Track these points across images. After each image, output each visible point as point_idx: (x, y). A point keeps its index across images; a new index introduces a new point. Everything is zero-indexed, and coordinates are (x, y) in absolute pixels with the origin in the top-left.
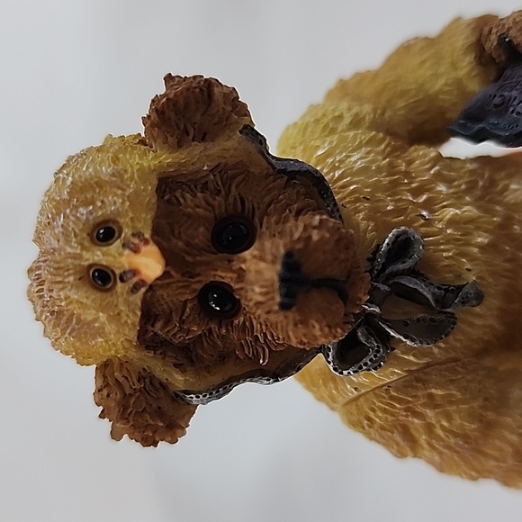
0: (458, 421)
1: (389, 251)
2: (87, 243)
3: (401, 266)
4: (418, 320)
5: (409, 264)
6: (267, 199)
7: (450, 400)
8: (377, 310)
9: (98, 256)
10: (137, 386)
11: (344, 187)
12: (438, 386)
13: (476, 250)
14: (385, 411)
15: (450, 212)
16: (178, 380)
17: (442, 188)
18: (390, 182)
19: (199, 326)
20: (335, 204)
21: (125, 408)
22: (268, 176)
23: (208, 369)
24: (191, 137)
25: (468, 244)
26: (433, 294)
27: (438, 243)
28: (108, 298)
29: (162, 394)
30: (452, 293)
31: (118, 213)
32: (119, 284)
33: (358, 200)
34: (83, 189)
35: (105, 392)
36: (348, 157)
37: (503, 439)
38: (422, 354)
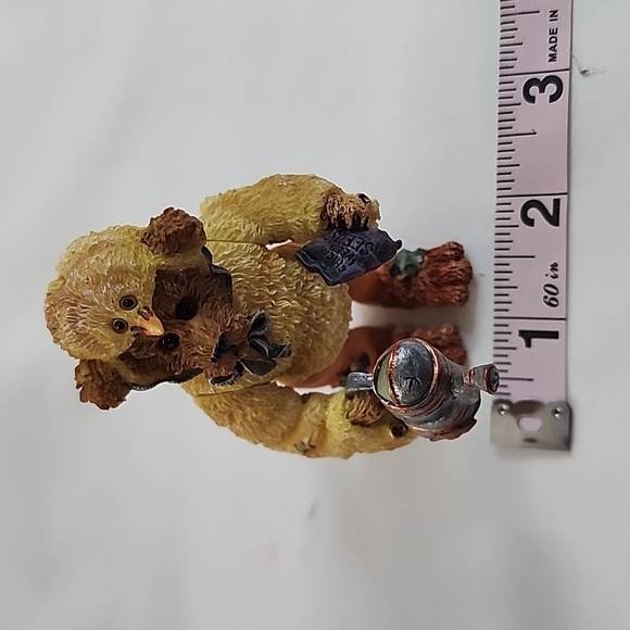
0: (260, 414)
2: (118, 307)
3: (258, 333)
4: (258, 362)
5: (262, 332)
6: (207, 292)
7: (260, 404)
10: (112, 379)
11: (235, 276)
12: (257, 396)
13: (293, 327)
15: (286, 304)
16: (132, 378)
18: (259, 279)
22: (208, 276)
23: (146, 372)
25: (290, 322)
26: (269, 349)
27: (277, 320)
28: (120, 336)
30: (278, 350)
31: (137, 292)
32: (129, 331)
35: (90, 378)
36: (241, 259)
37: (279, 426)
38: (256, 379)
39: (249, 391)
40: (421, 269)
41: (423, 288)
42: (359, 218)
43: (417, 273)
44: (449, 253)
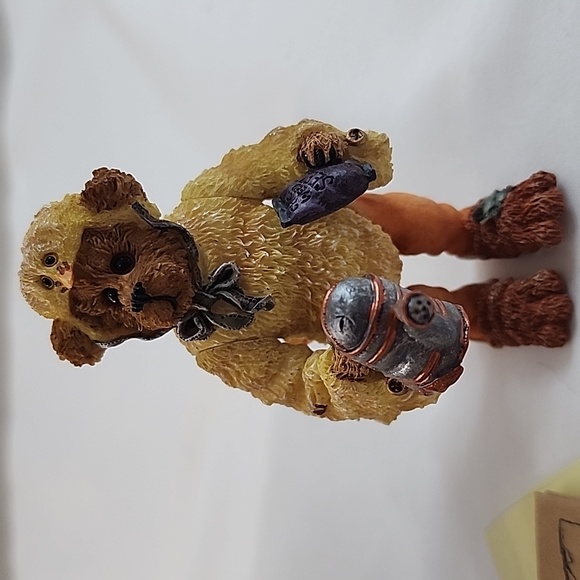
0: (252, 372)
1: (218, 276)
2: (39, 265)
3: (224, 285)
4: (231, 316)
5: (228, 284)
6: (143, 245)
8: (205, 309)
9: (44, 272)
11: (205, 231)
12: (240, 352)
13: (275, 277)
14: (211, 362)
15: (264, 254)
16: (93, 335)
17: (263, 239)
18: (232, 232)
19: (102, 309)
20: (194, 244)
21: (62, 346)
22: (148, 230)
23: (111, 330)
24: (105, 206)
25: (271, 274)
26: (241, 303)
27: (252, 272)
28: (50, 293)
29: (85, 340)
30: (253, 302)
31: (58, 249)
32: (56, 287)
33: (211, 241)
34: (43, 233)
36: (210, 213)
37: (280, 385)
38: (233, 334)
39: (230, 346)
40: (502, 209)
41: (506, 229)
42: (321, 152)
43: (499, 214)
44: (533, 185)
